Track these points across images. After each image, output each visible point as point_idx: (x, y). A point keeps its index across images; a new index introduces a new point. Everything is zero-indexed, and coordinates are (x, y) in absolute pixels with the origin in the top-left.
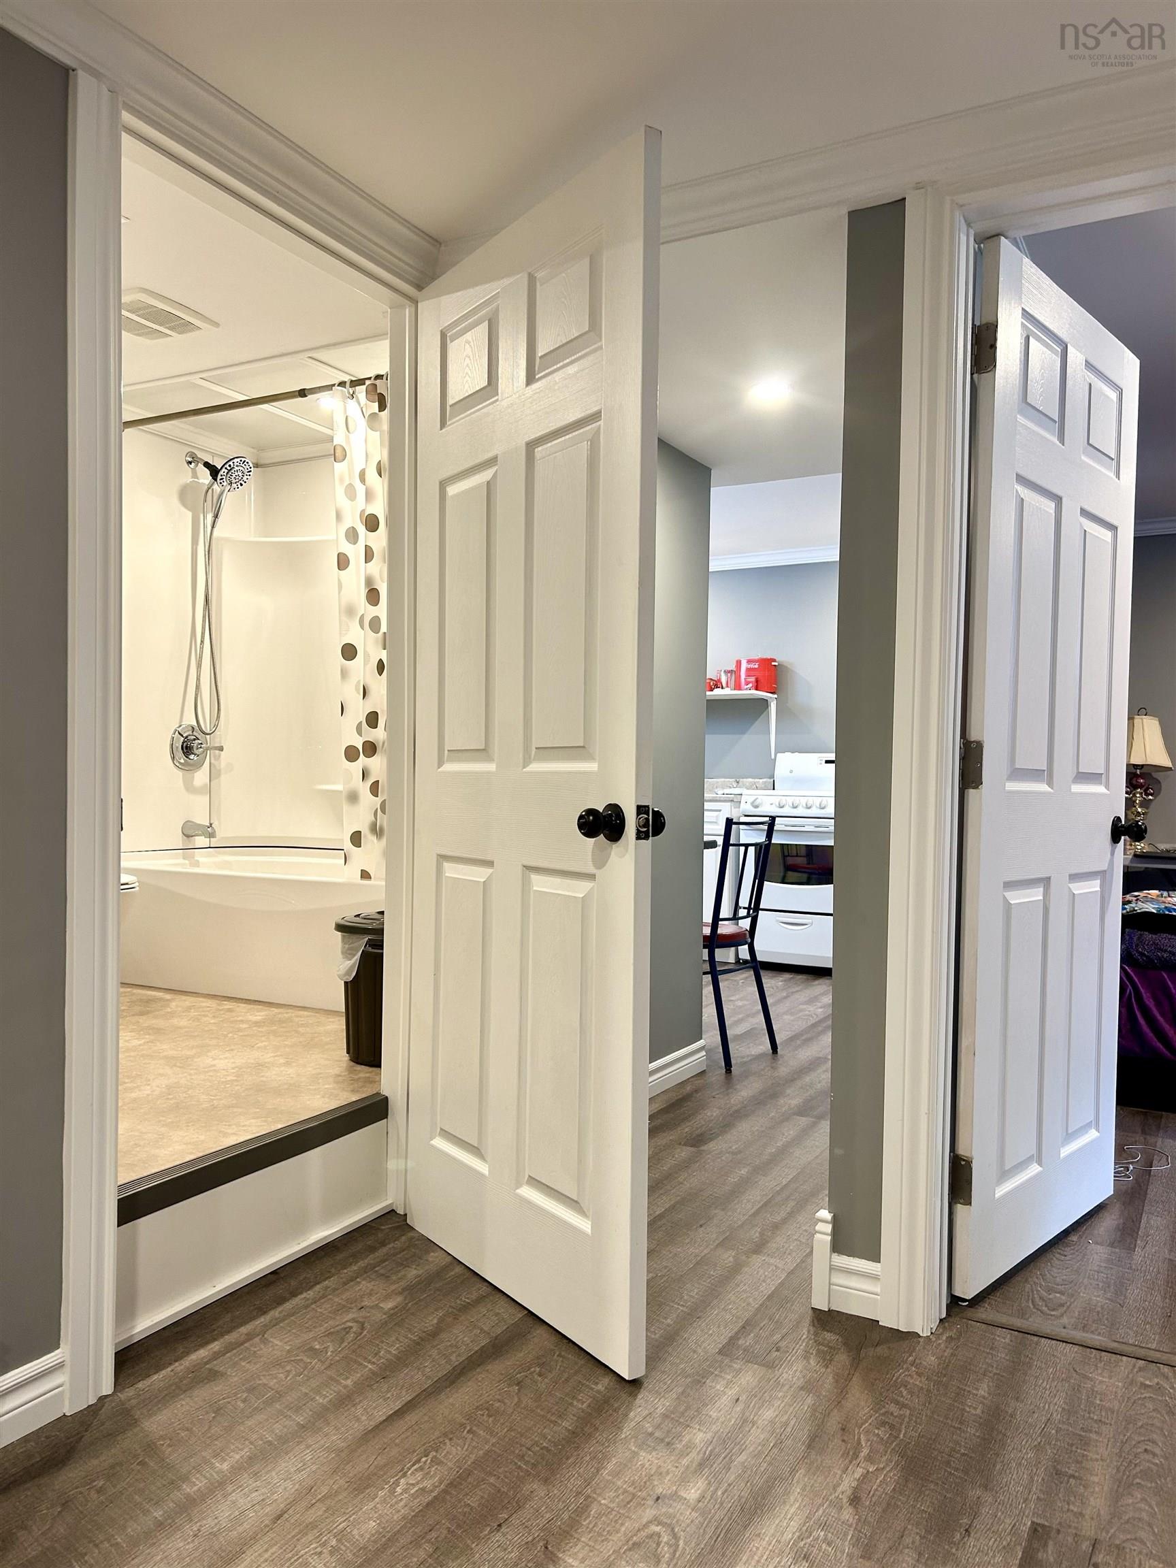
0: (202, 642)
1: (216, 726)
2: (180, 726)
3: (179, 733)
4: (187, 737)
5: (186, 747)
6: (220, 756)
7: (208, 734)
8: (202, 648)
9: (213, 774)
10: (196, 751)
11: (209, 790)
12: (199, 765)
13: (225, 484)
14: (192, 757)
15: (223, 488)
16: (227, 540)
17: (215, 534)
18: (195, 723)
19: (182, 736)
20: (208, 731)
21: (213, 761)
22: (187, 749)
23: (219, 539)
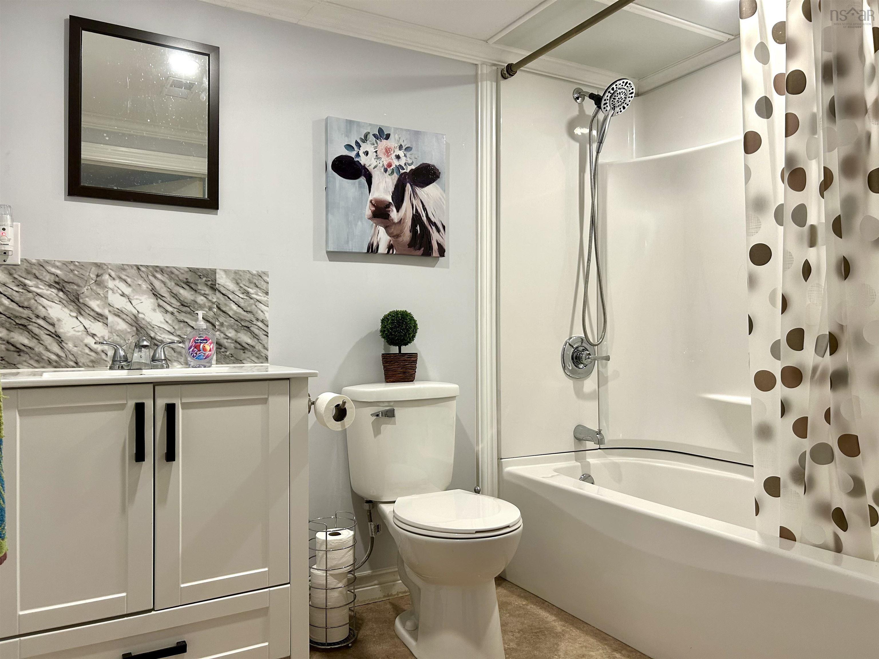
0: (589, 259)
1: (603, 337)
2: (571, 338)
3: (569, 344)
4: (577, 347)
5: (576, 356)
6: (606, 364)
7: (595, 345)
8: (588, 266)
9: (602, 381)
10: (585, 362)
11: (597, 396)
12: (588, 373)
13: (608, 108)
14: (581, 366)
15: (606, 113)
16: (611, 165)
17: (600, 161)
18: (583, 335)
19: (573, 347)
20: (596, 342)
21: (600, 369)
22: (577, 359)
23: (603, 165)
